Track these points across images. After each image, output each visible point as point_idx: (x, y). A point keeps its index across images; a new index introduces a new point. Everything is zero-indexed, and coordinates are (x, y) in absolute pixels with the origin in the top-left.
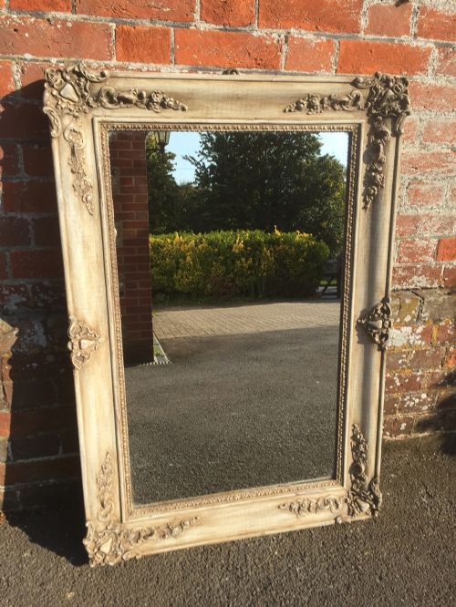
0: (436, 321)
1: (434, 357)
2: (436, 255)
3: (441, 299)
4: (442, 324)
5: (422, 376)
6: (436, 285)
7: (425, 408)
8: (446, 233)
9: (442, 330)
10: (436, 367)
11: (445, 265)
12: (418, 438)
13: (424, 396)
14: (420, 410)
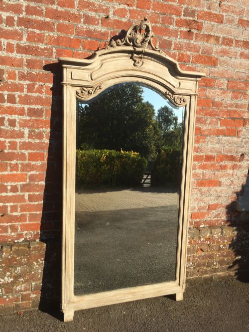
0: (193, 238)
1: (193, 250)
2: (191, 218)
3: (193, 232)
4: (195, 239)
5: (190, 257)
6: (192, 227)
7: (192, 268)
8: (194, 211)
9: (195, 241)
10: (194, 253)
11: (194, 220)
12: (190, 279)
13: (191, 263)
14: (190, 268)
